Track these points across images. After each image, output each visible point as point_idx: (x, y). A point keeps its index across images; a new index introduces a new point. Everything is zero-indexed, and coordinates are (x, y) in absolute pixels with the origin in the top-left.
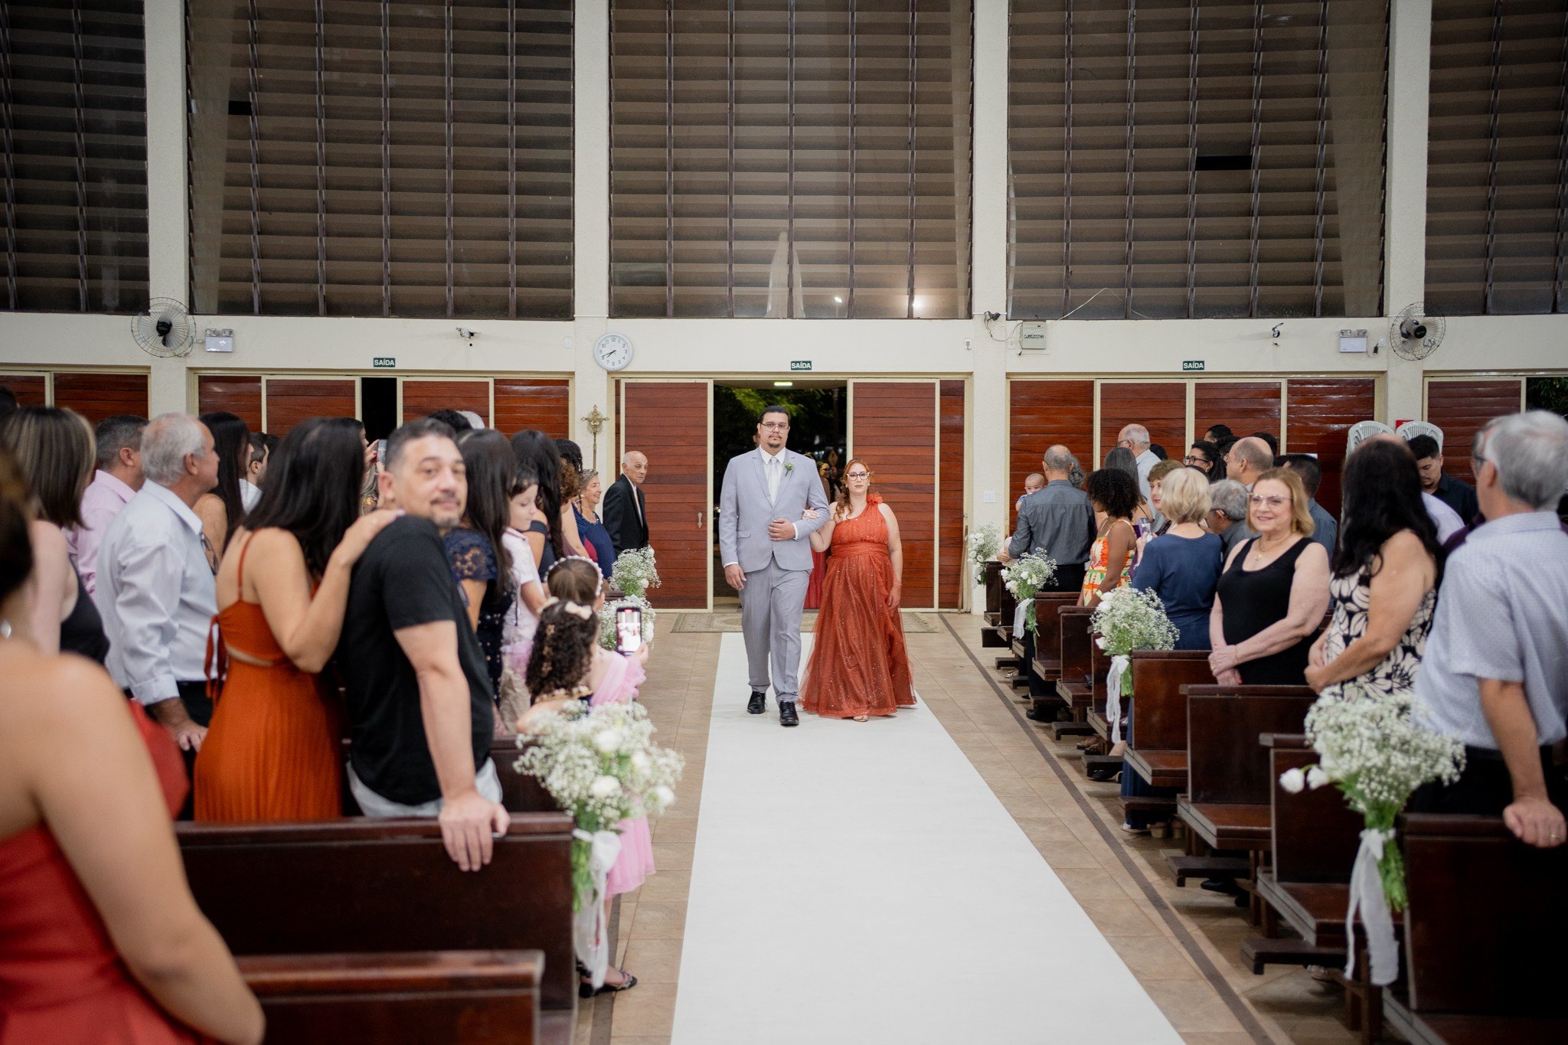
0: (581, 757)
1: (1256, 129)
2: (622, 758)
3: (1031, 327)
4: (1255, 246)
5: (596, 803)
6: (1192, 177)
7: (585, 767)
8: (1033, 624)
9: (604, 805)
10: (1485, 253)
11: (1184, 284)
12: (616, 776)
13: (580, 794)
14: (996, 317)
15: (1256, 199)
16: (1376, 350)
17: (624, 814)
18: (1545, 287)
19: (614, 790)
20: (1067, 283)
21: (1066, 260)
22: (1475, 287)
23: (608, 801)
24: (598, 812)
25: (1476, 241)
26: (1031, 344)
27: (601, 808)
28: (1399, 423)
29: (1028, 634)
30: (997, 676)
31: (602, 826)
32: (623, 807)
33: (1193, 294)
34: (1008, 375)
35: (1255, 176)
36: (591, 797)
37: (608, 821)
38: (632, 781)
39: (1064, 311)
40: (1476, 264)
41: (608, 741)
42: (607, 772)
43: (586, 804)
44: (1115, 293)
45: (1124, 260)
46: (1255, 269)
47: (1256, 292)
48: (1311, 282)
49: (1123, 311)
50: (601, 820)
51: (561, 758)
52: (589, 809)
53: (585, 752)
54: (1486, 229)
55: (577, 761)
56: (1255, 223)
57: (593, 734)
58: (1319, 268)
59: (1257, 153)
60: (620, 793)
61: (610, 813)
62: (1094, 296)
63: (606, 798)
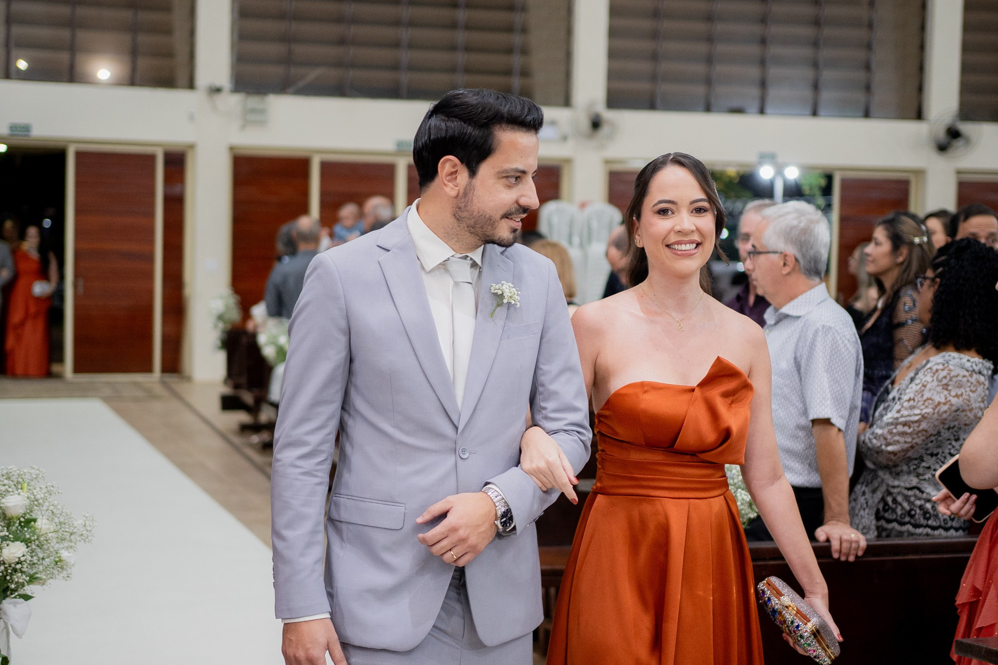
2: (28, 522)
3: (254, 102)
4: (461, 36)
5: (6, 569)
9: (15, 570)
10: (654, 57)
11: (395, 67)
12: (27, 542)
14: (218, 90)
16: (565, 138)
17: (33, 579)
18: (700, 90)
19: (23, 555)
20: (288, 60)
21: (286, 39)
22: (644, 86)
23: (18, 567)
24: (8, 578)
25: (646, 45)
26: (252, 119)
27: (11, 574)
28: (583, 205)
30: (237, 440)
31: (9, 593)
32: (32, 572)
33: (405, 78)
34: (232, 149)
38: (40, 546)
39: (284, 87)
40: (645, 66)
44: (333, 74)
45: (342, 42)
46: (461, 58)
48: (508, 72)
49: (340, 90)
50: (13, 586)
54: (655, 35)
58: (516, 61)
60: (28, 558)
62: (313, 74)
63: (18, 563)
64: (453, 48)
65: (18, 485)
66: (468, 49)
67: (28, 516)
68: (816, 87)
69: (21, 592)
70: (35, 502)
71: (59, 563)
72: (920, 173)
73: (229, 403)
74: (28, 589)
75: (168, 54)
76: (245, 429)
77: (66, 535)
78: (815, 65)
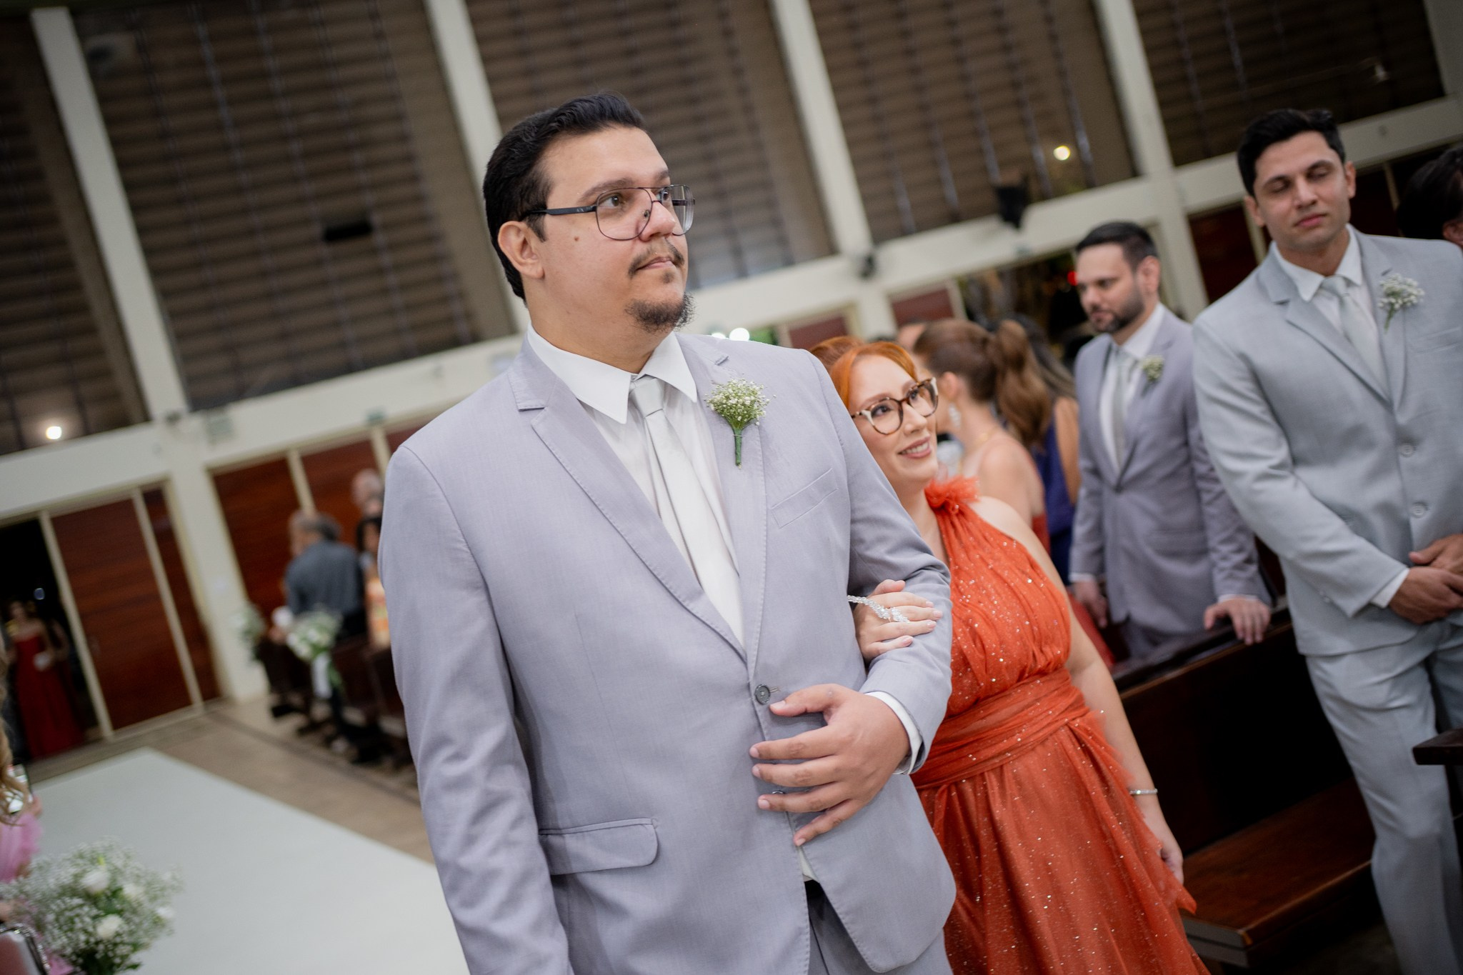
0: (72, 909)
1: (369, 198)
2: (115, 893)
3: (215, 418)
4: (398, 300)
5: (106, 946)
6: (325, 250)
7: (78, 915)
8: (337, 680)
9: (115, 945)
11: (343, 345)
12: (120, 913)
13: (87, 942)
14: (176, 417)
15: (386, 259)
17: (136, 947)
19: (120, 926)
20: (237, 369)
21: (229, 349)
23: (118, 940)
24: (111, 954)
26: (217, 434)
27: (112, 950)
29: (335, 691)
31: (115, 968)
32: (131, 939)
33: (356, 354)
34: (208, 469)
35: (379, 238)
36: (97, 943)
37: (124, 957)
38: (134, 912)
39: (241, 394)
41: (96, 879)
42: (109, 911)
43: (94, 952)
44: (285, 369)
45: (284, 336)
46: (403, 320)
47: (410, 340)
49: (296, 381)
50: (117, 961)
51: (51, 917)
52: (98, 956)
53: (77, 901)
55: (68, 914)
56: (392, 280)
57: (76, 882)
59: (376, 219)
60: (126, 928)
61: (122, 950)
62: (265, 375)
63: (115, 936)
64: (391, 312)
65: (94, 861)
66: (409, 307)
67: (113, 888)
68: (737, 253)
69: (128, 962)
70: (115, 872)
71: (158, 922)
72: (852, 306)
73: (279, 712)
74: (135, 958)
75: (115, 396)
76: (302, 732)
77: (156, 892)
78: (730, 233)
